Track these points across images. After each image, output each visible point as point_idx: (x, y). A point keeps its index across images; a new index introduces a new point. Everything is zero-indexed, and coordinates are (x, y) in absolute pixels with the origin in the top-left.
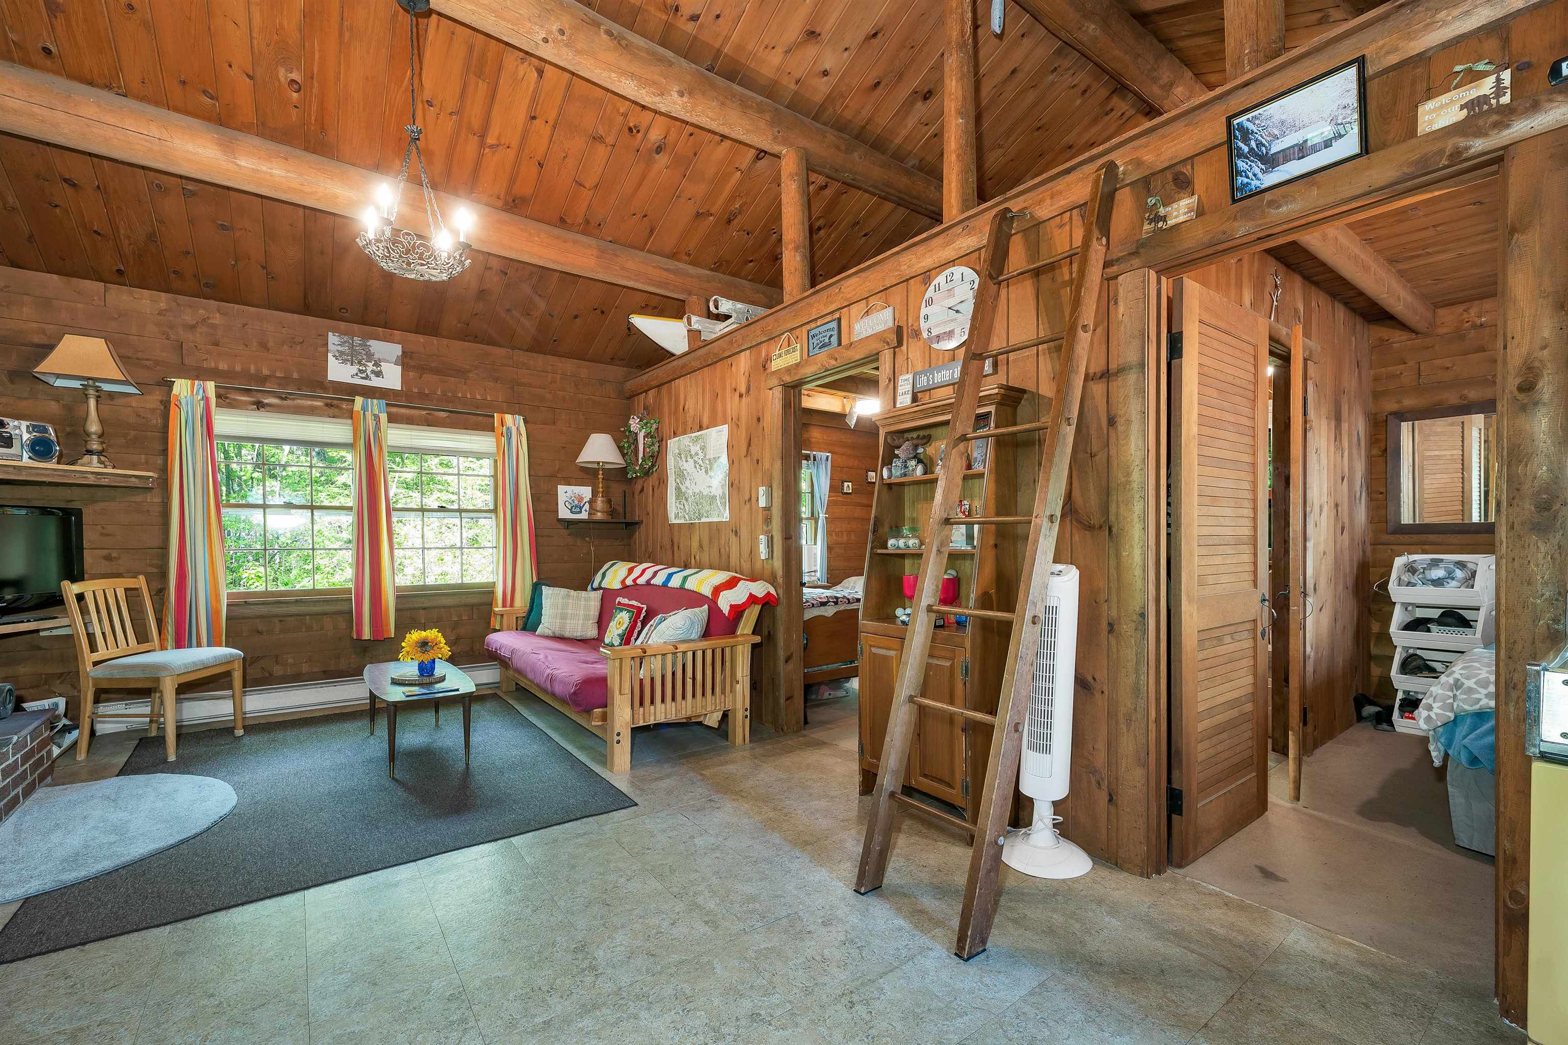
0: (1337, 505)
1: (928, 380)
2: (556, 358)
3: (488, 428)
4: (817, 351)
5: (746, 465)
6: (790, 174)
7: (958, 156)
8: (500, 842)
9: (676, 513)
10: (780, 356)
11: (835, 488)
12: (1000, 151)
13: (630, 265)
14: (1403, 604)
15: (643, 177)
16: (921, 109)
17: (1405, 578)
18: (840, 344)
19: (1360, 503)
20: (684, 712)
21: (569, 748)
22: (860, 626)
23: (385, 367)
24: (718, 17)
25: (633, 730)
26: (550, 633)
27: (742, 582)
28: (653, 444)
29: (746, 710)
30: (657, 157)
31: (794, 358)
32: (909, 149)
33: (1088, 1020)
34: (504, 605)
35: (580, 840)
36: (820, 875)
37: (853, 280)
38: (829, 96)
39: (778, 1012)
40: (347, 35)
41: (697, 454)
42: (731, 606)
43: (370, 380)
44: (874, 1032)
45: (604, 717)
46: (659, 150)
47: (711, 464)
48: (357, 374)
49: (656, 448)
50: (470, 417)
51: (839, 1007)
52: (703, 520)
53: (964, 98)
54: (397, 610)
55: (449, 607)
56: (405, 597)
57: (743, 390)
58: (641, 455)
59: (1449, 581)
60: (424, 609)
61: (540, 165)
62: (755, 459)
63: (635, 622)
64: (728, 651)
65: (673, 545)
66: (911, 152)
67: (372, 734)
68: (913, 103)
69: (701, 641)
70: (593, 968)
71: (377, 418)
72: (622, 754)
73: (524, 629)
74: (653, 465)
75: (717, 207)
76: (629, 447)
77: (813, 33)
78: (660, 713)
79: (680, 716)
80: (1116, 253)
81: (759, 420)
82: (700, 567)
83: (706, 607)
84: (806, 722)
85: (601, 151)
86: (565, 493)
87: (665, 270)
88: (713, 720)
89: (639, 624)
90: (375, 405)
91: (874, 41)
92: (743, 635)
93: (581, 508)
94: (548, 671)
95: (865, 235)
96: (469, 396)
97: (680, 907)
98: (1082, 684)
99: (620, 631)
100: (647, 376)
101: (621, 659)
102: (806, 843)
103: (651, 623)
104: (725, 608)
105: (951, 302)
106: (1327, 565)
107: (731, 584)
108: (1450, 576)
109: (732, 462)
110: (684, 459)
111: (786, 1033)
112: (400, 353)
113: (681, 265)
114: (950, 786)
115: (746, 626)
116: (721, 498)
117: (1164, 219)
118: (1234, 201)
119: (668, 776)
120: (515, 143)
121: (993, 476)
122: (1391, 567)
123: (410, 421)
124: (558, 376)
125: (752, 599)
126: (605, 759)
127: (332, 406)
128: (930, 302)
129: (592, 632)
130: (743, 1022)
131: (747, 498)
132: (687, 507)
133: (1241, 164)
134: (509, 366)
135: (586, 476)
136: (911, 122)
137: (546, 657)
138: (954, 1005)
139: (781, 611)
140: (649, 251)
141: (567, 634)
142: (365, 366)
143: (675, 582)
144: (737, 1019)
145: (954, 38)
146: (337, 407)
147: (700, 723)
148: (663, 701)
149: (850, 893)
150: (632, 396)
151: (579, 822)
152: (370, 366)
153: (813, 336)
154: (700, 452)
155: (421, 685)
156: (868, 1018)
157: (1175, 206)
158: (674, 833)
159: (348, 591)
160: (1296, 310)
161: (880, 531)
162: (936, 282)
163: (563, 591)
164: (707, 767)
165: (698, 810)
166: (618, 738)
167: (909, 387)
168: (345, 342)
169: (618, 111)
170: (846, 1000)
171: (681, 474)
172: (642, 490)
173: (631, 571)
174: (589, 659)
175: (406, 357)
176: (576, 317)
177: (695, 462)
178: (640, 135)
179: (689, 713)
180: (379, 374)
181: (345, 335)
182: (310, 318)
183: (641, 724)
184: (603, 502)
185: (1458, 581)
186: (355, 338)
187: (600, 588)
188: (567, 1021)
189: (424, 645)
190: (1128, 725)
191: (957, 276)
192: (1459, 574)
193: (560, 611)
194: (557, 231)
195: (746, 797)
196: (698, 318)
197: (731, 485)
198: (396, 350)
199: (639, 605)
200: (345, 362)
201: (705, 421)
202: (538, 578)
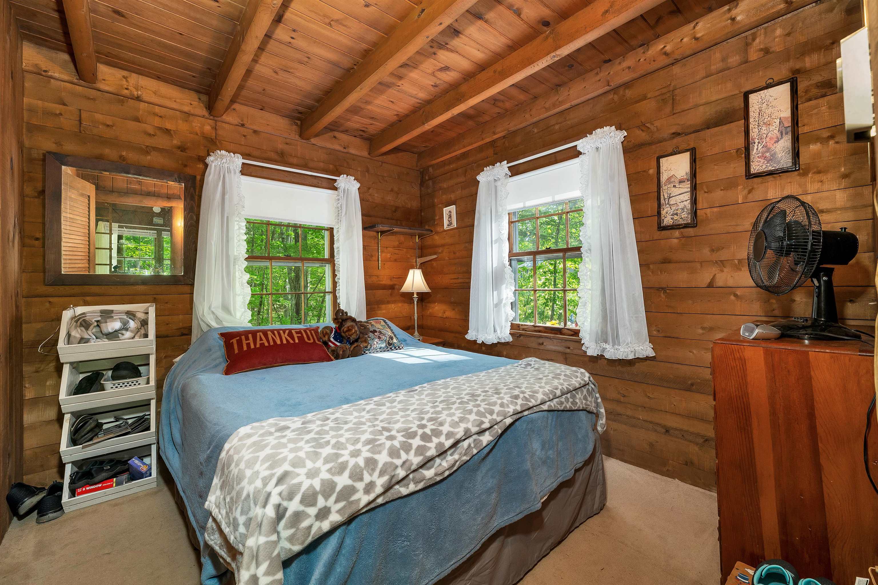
14: (71, 364)
17: (76, 334)
19: (13, 246)
59: (124, 332)
108: (125, 328)
122: (59, 319)
185: (132, 331)
192: (132, 324)
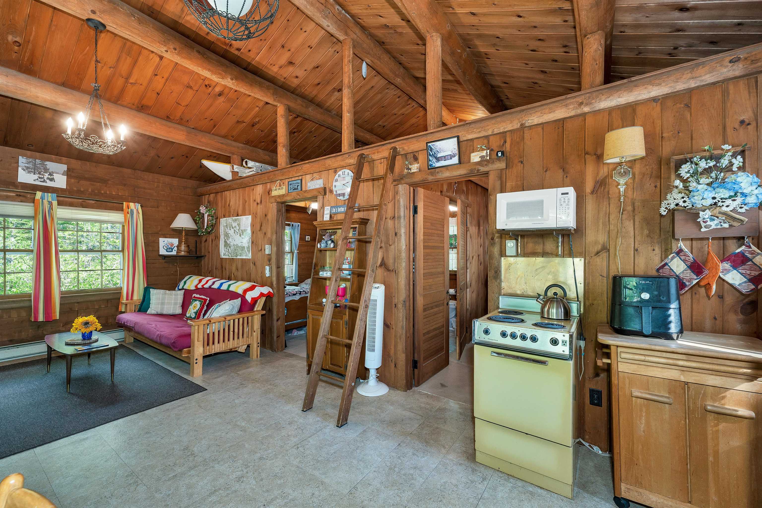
0: (479, 256)
1: (336, 210)
2: (160, 175)
3: (121, 209)
4: (292, 191)
5: (260, 235)
6: (281, 115)
7: (347, 127)
8: (139, 414)
9: (223, 253)
10: (276, 190)
11: (302, 238)
12: (369, 113)
13: (203, 140)
15: (210, 106)
16: (336, 94)
18: (301, 190)
20: (229, 347)
21: (169, 368)
22: (308, 307)
23: (55, 176)
24: (250, 51)
25: (204, 357)
26: (155, 313)
27: (257, 287)
28: (213, 220)
29: (258, 343)
30: (219, 97)
31: (283, 191)
32: (333, 107)
33: (377, 438)
34: (127, 299)
35: (181, 408)
36: (288, 407)
37: (307, 165)
38: (299, 85)
39: (271, 455)
40: (53, 28)
41: (235, 227)
42: (252, 298)
43: (46, 182)
44: (305, 455)
45: (189, 352)
46: (220, 95)
47: (242, 232)
48: (37, 179)
49: (214, 222)
50: (109, 203)
51: (293, 450)
52: (238, 257)
53: (350, 106)
54: (61, 304)
55: (93, 301)
56: (65, 296)
57: (259, 202)
58: (206, 224)
60: (78, 303)
61: (158, 94)
62: (264, 233)
63: (203, 306)
64: (250, 318)
65: (222, 268)
66: (333, 109)
67: (48, 372)
68: (333, 92)
69: (237, 315)
70: (192, 454)
71: (51, 203)
72: (198, 369)
73: (140, 311)
74: (212, 230)
75: (248, 119)
76: (200, 220)
77: (291, 63)
78: (217, 348)
79: (226, 348)
80: (396, 178)
81: (266, 215)
82: (237, 280)
83: (240, 299)
84: (286, 346)
85: (190, 93)
86: (163, 242)
87: (222, 143)
88: (242, 349)
89: (205, 307)
90: (49, 196)
91: (317, 69)
92: (257, 311)
93: (172, 249)
94: (158, 333)
95: (315, 137)
96: (108, 193)
97: (229, 427)
98: (386, 325)
99: (195, 311)
100: (210, 187)
101: (198, 326)
102: (284, 396)
103: (213, 307)
104: (249, 300)
105: (344, 182)
106: (475, 277)
107: (252, 288)
109: (253, 233)
110: (229, 228)
111: (273, 461)
112: (66, 169)
113: (229, 142)
114: (340, 367)
115: (259, 306)
116: (248, 248)
117: (410, 169)
118: (429, 169)
119: (221, 376)
120: (145, 84)
121: (357, 251)
123: (71, 205)
124: (161, 184)
125: (262, 295)
126: (190, 372)
127: (20, 196)
128: (337, 181)
129: (179, 311)
130: (257, 461)
131: (260, 249)
132: (230, 251)
133: (430, 158)
134: (133, 178)
135: (175, 233)
136: (333, 99)
137: (156, 326)
138: (334, 442)
139: (275, 299)
140: (213, 134)
141: (165, 312)
142: (43, 175)
143: (224, 287)
144: (254, 460)
145: (346, 83)
146: (24, 196)
147: (236, 351)
148: (219, 342)
149: (300, 412)
150: (202, 195)
151: (179, 400)
152: (46, 175)
153: (290, 184)
154: (237, 226)
155: (84, 345)
156: (303, 451)
157: (413, 165)
158: (225, 400)
159: (30, 295)
160: (463, 190)
161: (317, 268)
162: (339, 173)
163: (162, 291)
164: (240, 370)
165: (236, 389)
166: (196, 361)
167: (329, 212)
168: (30, 162)
169: (200, 78)
170: (296, 447)
171: (227, 235)
172: (206, 241)
173: (200, 281)
174: (179, 325)
175: (70, 171)
176: (172, 158)
177: (235, 231)
178: (210, 89)
179: (231, 347)
180: (52, 180)
181: (30, 158)
182: (7, 148)
183: (208, 354)
184: (185, 247)
186: (37, 160)
187: (183, 289)
188: (183, 474)
189: (86, 324)
190: (400, 339)
191: (346, 173)
193: (160, 301)
194: (164, 122)
195: (258, 381)
196: (237, 166)
197: (253, 242)
198: (64, 167)
199: (205, 298)
200: (29, 172)
201: (240, 212)
202: (148, 285)
